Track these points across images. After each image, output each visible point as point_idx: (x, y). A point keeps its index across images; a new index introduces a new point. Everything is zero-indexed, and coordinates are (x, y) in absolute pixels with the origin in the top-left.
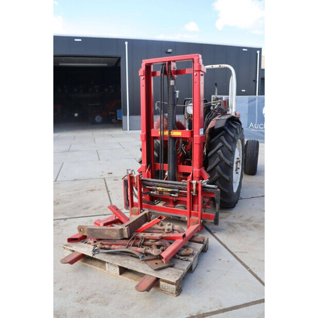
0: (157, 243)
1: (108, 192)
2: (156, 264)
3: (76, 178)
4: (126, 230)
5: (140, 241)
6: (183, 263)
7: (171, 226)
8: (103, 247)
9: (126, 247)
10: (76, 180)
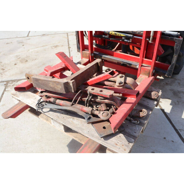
0: (106, 101)
1: (69, 48)
2: (104, 128)
3: (44, 33)
4: (71, 85)
5: (88, 98)
6: (134, 128)
7: (124, 78)
8: (48, 100)
9: (71, 103)
10: (44, 35)
